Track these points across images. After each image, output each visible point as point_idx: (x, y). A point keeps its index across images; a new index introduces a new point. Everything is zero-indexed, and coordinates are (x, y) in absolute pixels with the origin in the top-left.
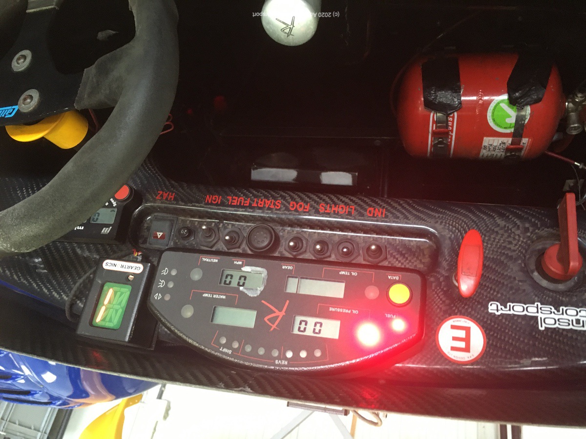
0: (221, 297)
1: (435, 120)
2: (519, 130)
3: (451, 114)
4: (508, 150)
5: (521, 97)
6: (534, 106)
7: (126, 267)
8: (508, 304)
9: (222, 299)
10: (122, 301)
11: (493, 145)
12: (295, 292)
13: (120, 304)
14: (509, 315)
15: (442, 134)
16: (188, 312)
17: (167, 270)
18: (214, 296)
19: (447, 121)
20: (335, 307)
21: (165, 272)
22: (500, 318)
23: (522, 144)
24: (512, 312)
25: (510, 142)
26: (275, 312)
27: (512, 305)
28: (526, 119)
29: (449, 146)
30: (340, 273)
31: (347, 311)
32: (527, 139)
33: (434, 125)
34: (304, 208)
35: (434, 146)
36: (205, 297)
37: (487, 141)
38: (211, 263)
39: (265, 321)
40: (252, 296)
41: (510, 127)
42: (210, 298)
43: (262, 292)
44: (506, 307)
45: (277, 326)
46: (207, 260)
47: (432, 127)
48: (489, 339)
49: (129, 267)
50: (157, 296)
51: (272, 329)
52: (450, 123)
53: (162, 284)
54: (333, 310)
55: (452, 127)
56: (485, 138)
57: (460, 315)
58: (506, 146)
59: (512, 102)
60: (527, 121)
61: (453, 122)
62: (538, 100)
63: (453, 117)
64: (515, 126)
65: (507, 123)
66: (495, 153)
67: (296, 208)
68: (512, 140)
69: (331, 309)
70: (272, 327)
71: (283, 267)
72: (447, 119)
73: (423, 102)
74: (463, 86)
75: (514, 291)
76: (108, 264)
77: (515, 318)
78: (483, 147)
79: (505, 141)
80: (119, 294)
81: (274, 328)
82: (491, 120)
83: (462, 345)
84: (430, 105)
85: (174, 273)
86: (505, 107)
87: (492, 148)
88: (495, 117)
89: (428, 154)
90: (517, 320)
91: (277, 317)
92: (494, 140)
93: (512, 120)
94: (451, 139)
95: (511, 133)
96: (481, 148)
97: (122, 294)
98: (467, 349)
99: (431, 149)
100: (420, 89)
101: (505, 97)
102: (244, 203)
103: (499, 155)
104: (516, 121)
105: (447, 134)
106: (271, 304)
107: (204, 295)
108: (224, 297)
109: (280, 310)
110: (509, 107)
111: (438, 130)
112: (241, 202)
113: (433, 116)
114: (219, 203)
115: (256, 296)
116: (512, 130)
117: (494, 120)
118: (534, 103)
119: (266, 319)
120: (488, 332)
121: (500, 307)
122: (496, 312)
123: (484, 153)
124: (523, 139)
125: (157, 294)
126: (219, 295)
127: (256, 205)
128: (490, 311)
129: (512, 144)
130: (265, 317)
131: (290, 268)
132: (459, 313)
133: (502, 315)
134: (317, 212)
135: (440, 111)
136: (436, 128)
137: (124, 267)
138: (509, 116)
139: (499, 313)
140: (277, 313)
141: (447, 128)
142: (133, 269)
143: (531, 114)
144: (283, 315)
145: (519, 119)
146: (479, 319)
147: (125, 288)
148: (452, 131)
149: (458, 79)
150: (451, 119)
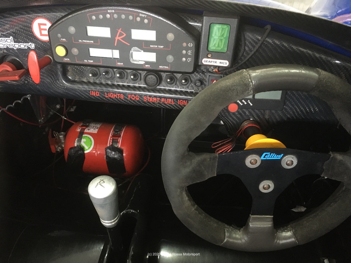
0: (153, 46)
1: (118, 144)
2: (81, 135)
3: (110, 146)
4: (87, 126)
5: (78, 151)
6: (73, 146)
7: (213, 62)
8: (27, 48)
9: (152, 45)
10: (213, 41)
11: (93, 129)
12: (113, 50)
13: (214, 39)
14: (26, 43)
15: (116, 136)
16: (171, 36)
17: (188, 61)
18: (157, 46)
19: (112, 142)
20: (90, 43)
21: (189, 60)
22: (29, 41)
23: (81, 129)
24: (25, 44)
25: (86, 130)
26: (121, 39)
27: (25, 48)
28: (77, 140)
29: (114, 130)
30: (93, 61)
31: (84, 41)
32: (78, 131)
33: (119, 141)
34: (131, 96)
35: (121, 131)
36: (162, 46)
37: (95, 131)
38: (163, 66)
39: (125, 33)
40: (136, 47)
41: (84, 137)
42: (159, 45)
43: (131, 50)
44: (28, 46)
45: (118, 31)
46: (165, 67)
47: (120, 140)
48: (31, 30)
49: (211, 62)
50: (191, 45)
51: (120, 29)
52: (111, 141)
53: (190, 53)
54: (91, 42)
55: (110, 139)
56: (96, 132)
57: (46, 42)
58: (88, 128)
59: (82, 149)
60: (77, 139)
61: (110, 142)
62: (71, 148)
63: (109, 144)
64: (82, 137)
65: (86, 139)
66: (94, 125)
67: (135, 96)
68: (84, 131)
69: (92, 42)
70: (121, 30)
71: (122, 64)
72: (112, 143)
73: (124, 153)
74: (105, 159)
75: (26, 54)
76: (225, 63)
77: (23, 42)
78: (98, 128)
79: (88, 130)
80: (217, 46)
81: (119, 30)
82: (92, 141)
83: (42, 27)
84: (120, 151)
85: (184, 59)
86: (86, 147)
87: (94, 128)
88: (90, 142)
89: (125, 127)
90: (22, 41)
91: (119, 36)
92: (92, 131)
93: (83, 140)
94: (112, 134)
95: (84, 134)
96: (99, 128)
97: (215, 45)
98: (40, 25)
99: (123, 130)
100: (125, 159)
101: (86, 152)
102: (164, 99)
103: (92, 124)
104: (81, 139)
105: (113, 136)
106: (124, 43)
107: (163, 47)
108: (151, 46)
109: (118, 40)
110: (84, 147)
111: (117, 138)
112: (166, 100)
113: (119, 145)
114: (179, 100)
115: (134, 48)
116: (84, 136)
117: (91, 141)
118: (73, 147)
119: (125, 35)
120: (33, 34)
121: (30, 46)
122: (31, 44)
123: (99, 126)
124: (79, 131)
125: (191, 46)
126: (154, 47)
127: (157, 98)
128: (34, 44)
129: (85, 129)
130: (125, 36)
131: (119, 64)
132: (47, 42)
133: (28, 43)
134: (124, 94)
135: (116, 148)
136: (118, 139)
137: (214, 62)
138: (84, 142)
139: (30, 43)
140: (120, 38)
141: (113, 139)
142: (208, 61)
143: (75, 142)
144: (116, 37)
145: (80, 141)
146: (38, 40)
147: (213, 49)
148: (111, 137)
149: (107, 162)
150: (111, 143)
